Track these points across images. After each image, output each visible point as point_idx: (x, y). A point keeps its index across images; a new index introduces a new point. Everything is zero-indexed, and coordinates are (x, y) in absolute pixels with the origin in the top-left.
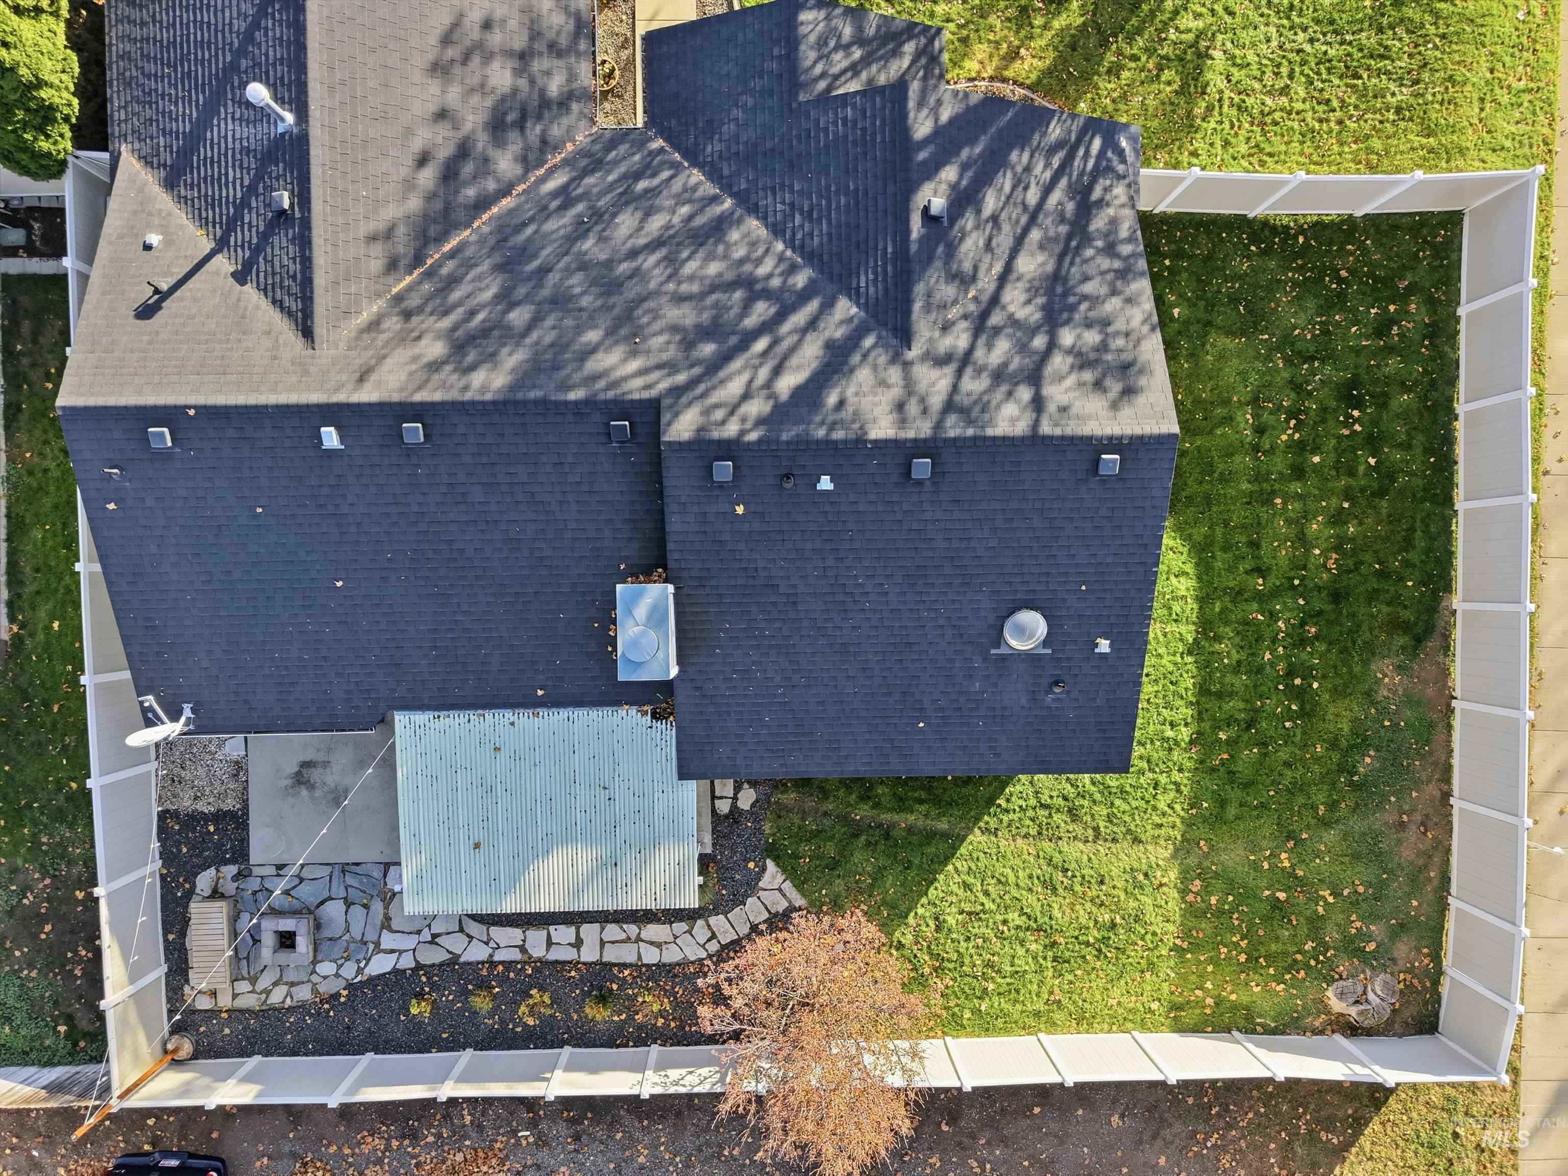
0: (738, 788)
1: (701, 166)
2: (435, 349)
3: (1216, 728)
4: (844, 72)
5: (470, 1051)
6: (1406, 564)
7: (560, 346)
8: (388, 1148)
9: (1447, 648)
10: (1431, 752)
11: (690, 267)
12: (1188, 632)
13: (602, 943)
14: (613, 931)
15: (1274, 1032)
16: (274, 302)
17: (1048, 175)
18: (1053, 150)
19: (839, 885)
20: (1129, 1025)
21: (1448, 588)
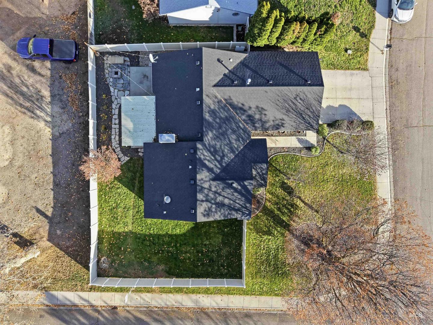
0: (143, 153)
1: (243, 148)
2: (212, 107)
3: (153, 237)
4: (257, 171)
5: (96, 105)
6: (181, 270)
7: (213, 127)
8: (79, 90)
9: (166, 277)
10: (148, 275)
11: (226, 147)
12: (170, 233)
13: (115, 128)
14: (117, 130)
15: (98, 248)
16: (220, 80)
17: (241, 204)
18: (245, 205)
19: (125, 170)
20: (99, 222)
21: (176, 278)
